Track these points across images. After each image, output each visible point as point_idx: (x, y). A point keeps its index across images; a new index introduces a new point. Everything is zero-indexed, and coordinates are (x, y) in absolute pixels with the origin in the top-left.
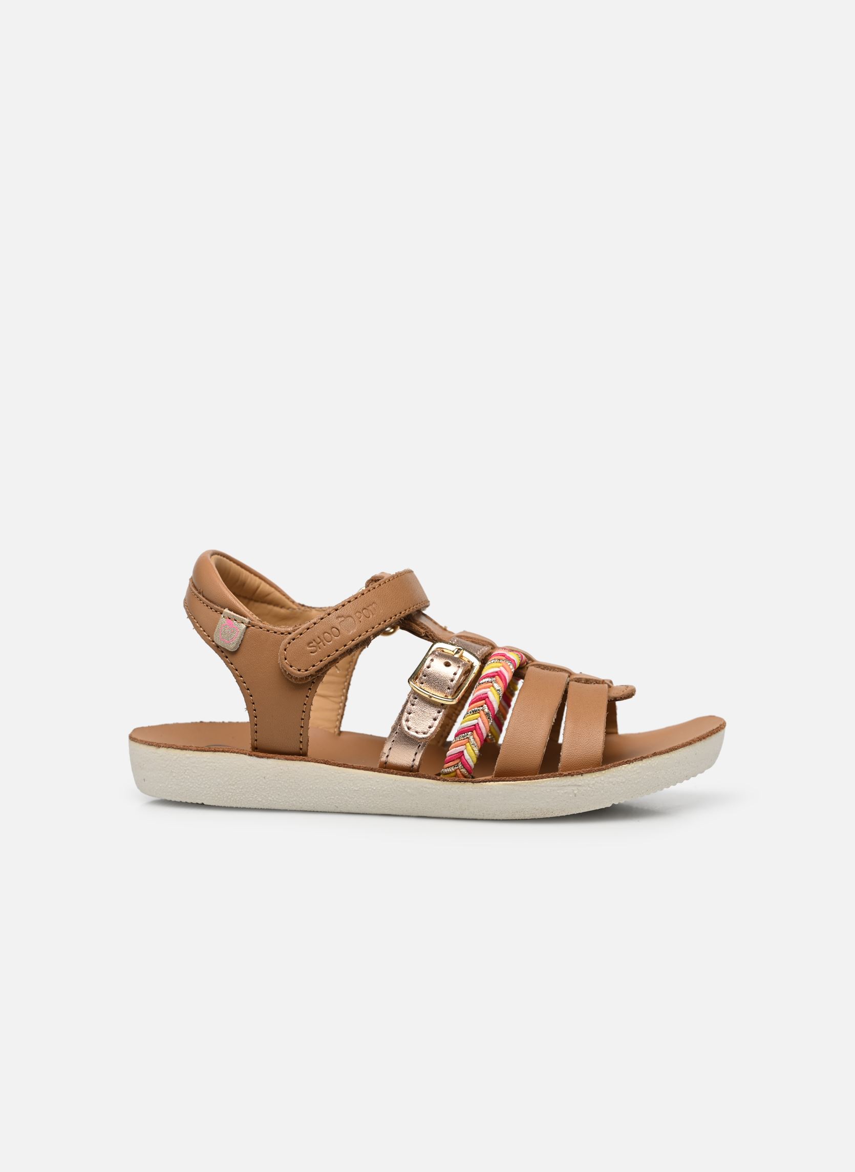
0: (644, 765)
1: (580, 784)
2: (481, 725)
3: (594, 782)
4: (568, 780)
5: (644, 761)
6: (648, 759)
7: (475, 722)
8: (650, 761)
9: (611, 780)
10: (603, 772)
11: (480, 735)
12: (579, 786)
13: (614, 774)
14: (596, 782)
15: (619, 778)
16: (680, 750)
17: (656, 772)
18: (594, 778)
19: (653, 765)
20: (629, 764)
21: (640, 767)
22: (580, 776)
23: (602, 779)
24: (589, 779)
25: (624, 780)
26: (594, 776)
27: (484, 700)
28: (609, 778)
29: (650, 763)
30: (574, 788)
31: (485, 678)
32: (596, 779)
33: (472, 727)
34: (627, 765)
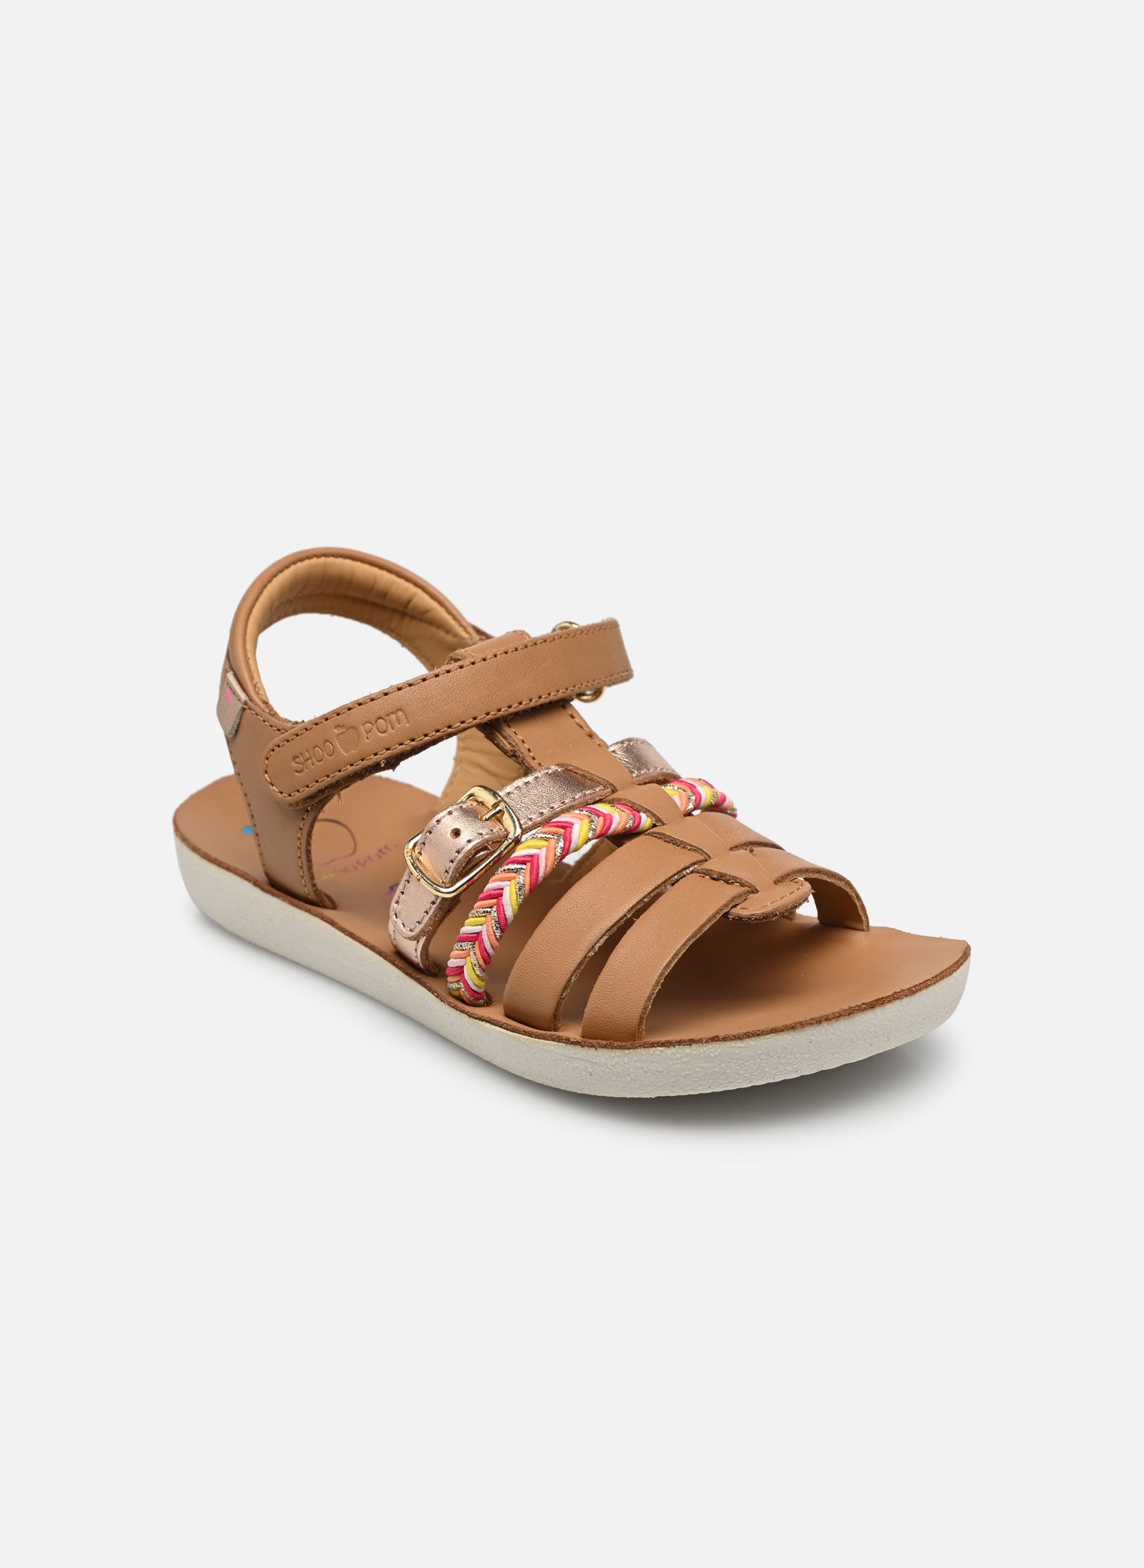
0: (695, 1052)
1: (594, 1061)
2: (485, 937)
3: (614, 1063)
4: (577, 1051)
5: (694, 1046)
6: (701, 1044)
7: (477, 929)
8: (705, 1049)
9: (639, 1064)
10: (627, 1051)
11: (483, 950)
12: (595, 1063)
13: (644, 1057)
14: (617, 1063)
15: (653, 1064)
16: (768, 1036)
17: (719, 1065)
18: (613, 1057)
19: (712, 1055)
20: (669, 1047)
21: (687, 1054)
22: (593, 1050)
23: (626, 1061)
24: (606, 1056)
25: (661, 1069)
26: (613, 1055)
27: (496, 898)
28: (637, 1061)
29: (705, 1052)
30: (587, 1065)
31: (513, 862)
32: (616, 1059)
33: (473, 935)
34: (664, 1048)
